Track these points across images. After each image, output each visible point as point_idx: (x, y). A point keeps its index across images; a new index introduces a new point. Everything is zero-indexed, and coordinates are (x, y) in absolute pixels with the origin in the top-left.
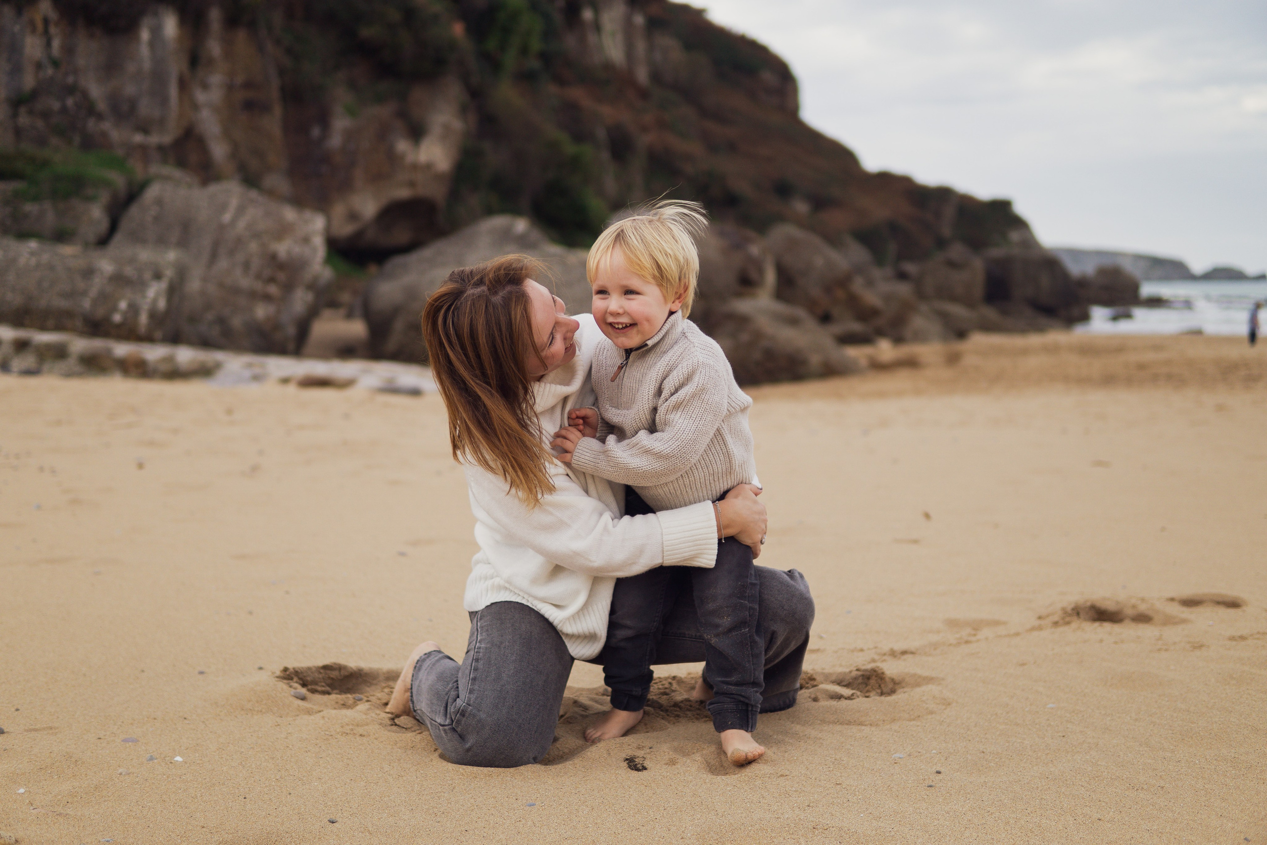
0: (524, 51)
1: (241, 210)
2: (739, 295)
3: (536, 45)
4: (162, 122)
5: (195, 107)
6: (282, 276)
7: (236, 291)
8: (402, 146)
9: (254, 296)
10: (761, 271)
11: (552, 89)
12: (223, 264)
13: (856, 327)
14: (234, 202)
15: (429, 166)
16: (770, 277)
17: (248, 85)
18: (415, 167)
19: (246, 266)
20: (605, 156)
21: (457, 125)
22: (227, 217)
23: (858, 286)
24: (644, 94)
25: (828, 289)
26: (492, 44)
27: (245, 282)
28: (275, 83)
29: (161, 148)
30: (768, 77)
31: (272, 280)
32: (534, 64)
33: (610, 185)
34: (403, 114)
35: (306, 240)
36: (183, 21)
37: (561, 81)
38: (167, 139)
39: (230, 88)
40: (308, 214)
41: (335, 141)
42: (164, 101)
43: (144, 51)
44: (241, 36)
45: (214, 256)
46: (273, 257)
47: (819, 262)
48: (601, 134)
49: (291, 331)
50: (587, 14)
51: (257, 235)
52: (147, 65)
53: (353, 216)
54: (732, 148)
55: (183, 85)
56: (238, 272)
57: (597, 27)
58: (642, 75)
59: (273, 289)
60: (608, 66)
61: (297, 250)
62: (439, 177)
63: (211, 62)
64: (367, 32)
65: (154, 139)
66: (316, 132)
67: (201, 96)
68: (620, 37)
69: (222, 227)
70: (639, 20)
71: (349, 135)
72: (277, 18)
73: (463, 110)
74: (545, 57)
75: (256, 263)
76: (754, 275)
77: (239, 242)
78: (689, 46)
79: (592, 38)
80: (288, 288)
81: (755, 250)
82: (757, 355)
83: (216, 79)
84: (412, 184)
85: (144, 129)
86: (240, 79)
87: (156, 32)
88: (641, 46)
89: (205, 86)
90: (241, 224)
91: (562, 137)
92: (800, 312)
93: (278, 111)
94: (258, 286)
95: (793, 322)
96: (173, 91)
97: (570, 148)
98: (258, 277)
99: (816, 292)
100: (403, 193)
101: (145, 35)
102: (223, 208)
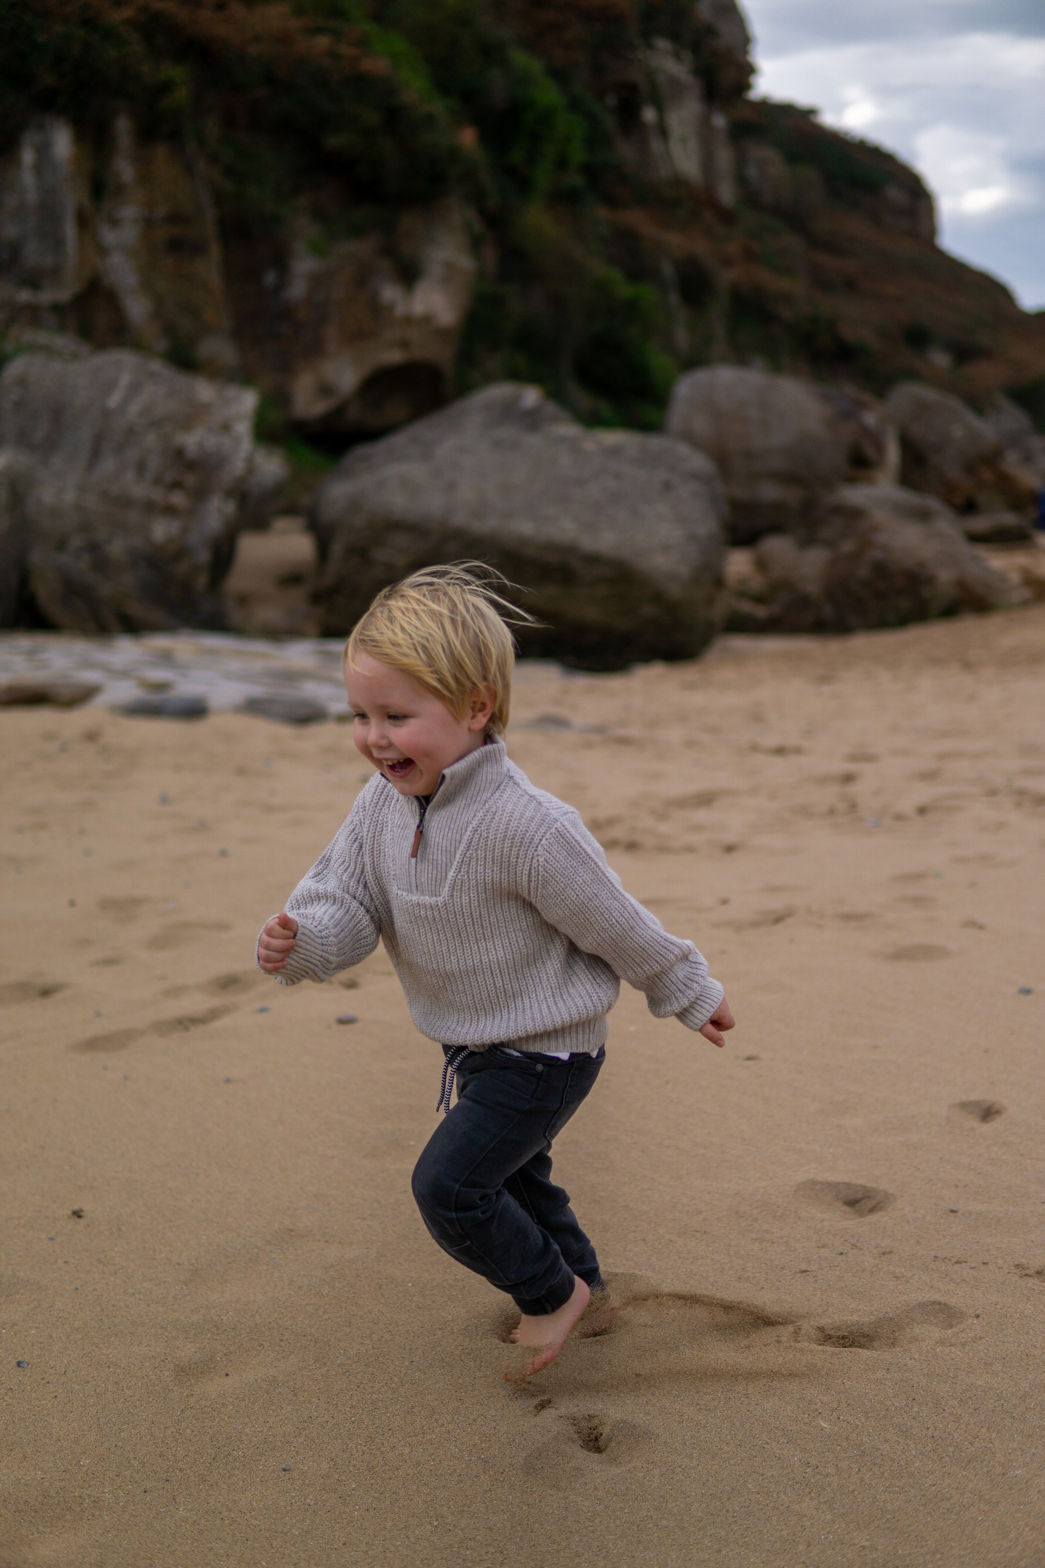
0: (562, 163)
1: (135, 388)
2: (851, 480)
3: (578, 154)
4: (55, 273)
5: (103, 251)
6: (191, 480)
7: (126, 502)
8: (390, 293)
9: (150, 508)
10: (880, 448)
11: (601, 212)
12: (108, 465)
13: (1009, 519)
14: (125, 379)
15: (427, 320)
16: (893, 454)
17: (174, 218)
18: (408, 321)
19: (141, 467)
20: (674, 299)
21: (466, 262)
22: (114, 400)
23: (1011, 462)
24: (727, 217)
25: (970, 469)
26: (517, 156)
27: (139, 490)
28: (210, 214)
29: (57, 309)
30: (894, 194)
31: (176, 485)
32: (576, 180)
33: (682, 337)
34: (389, 251)
35: (226, 428)
36: (79, 137)
37: (612, 202)
38: (64, 294)
39: (148, 223)
40: (232, 392)
41: (297, 290)
42: (58, 244)
43: (28, 178)
44: (161, 152)
45: (95, 454)
46: (179, 453)
47: (958, 432)
48: (668, 269)
49: (204, 556)
50: (649, 115)
51: (155, 424)
52: (32, 196)
53: (325, 390)
54: (850, 286)
55: (83, 221)
56: (129, 477)
57: (663, 132)
58: (727, 193)
59: (178, 499)
60: (679, 182)
61: (212, 442)
62: (442, 333)
63: (120, 190)
64: (334, 141)
65: (47, 296)
66: (270, 278)
67: (109, 236)
68: (693, 144)
69: (107, 414)
70: (720, 121)
71: (317, 281)
72: (212, 127)
73: (475, 245)
74: (591, 171)
75: (154, 463)
76: (870, 452)
77: (131, 432)
78: (792, 157)
79: (656, 145)
80: (200, 495)
81: (870, 419)
82: (864, 572)
83: (129, 212)
84: (404, 344)
85: (33, 281)
86: (161, 211)
87: (44, 150)
88: (724, 156)
89: (115, 223)
90: (134, 409)
91: (615, 275)
92: (933, 503)
93: (215, 252)
94: (157, 495)
95: (923, 516)
96: (70, 231)
97: (624, 290)
98: (157, 481)
99: (954, 473)
100: (393, 356)
101: (28, 156)
102: (110, 386)
